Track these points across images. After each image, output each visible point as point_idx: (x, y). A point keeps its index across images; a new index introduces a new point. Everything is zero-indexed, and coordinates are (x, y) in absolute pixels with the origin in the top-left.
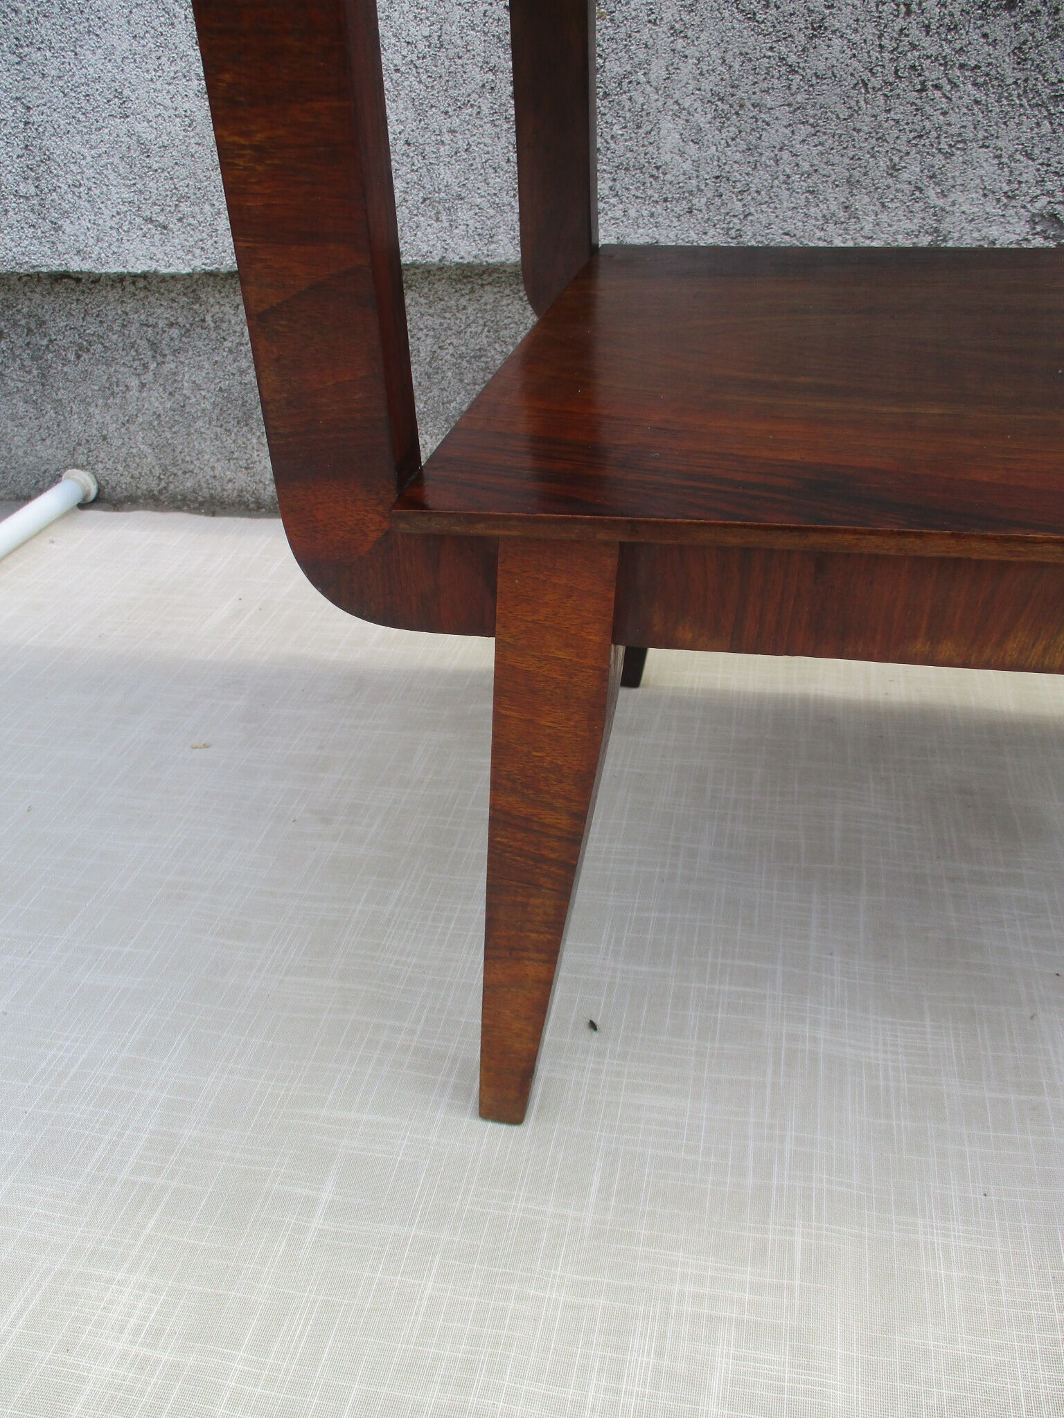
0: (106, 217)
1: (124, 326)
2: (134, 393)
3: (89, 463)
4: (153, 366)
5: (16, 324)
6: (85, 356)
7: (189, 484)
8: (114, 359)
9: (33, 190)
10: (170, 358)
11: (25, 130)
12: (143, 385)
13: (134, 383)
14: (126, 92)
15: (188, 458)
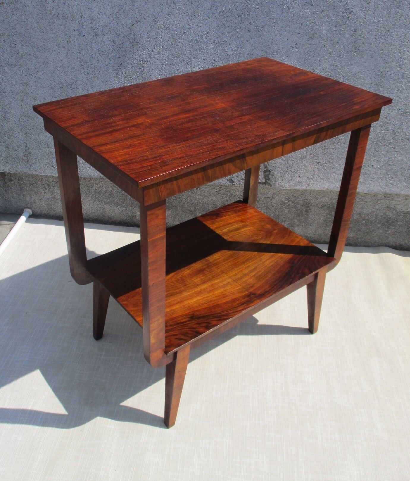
0: (42, 165)
1: (42, 181)
2: (43, 194)
3: (30, 207)
4: (48, 189)
5: (16, 178)
6: (32, 186)
7: (54, 213)
8: (39, 187)
9: (26, 159)
10: (52, 187)
11: (26, 148)
12: (45, 193)
13: (43, 192)
14: (49, 144)
15: (54, 208)
